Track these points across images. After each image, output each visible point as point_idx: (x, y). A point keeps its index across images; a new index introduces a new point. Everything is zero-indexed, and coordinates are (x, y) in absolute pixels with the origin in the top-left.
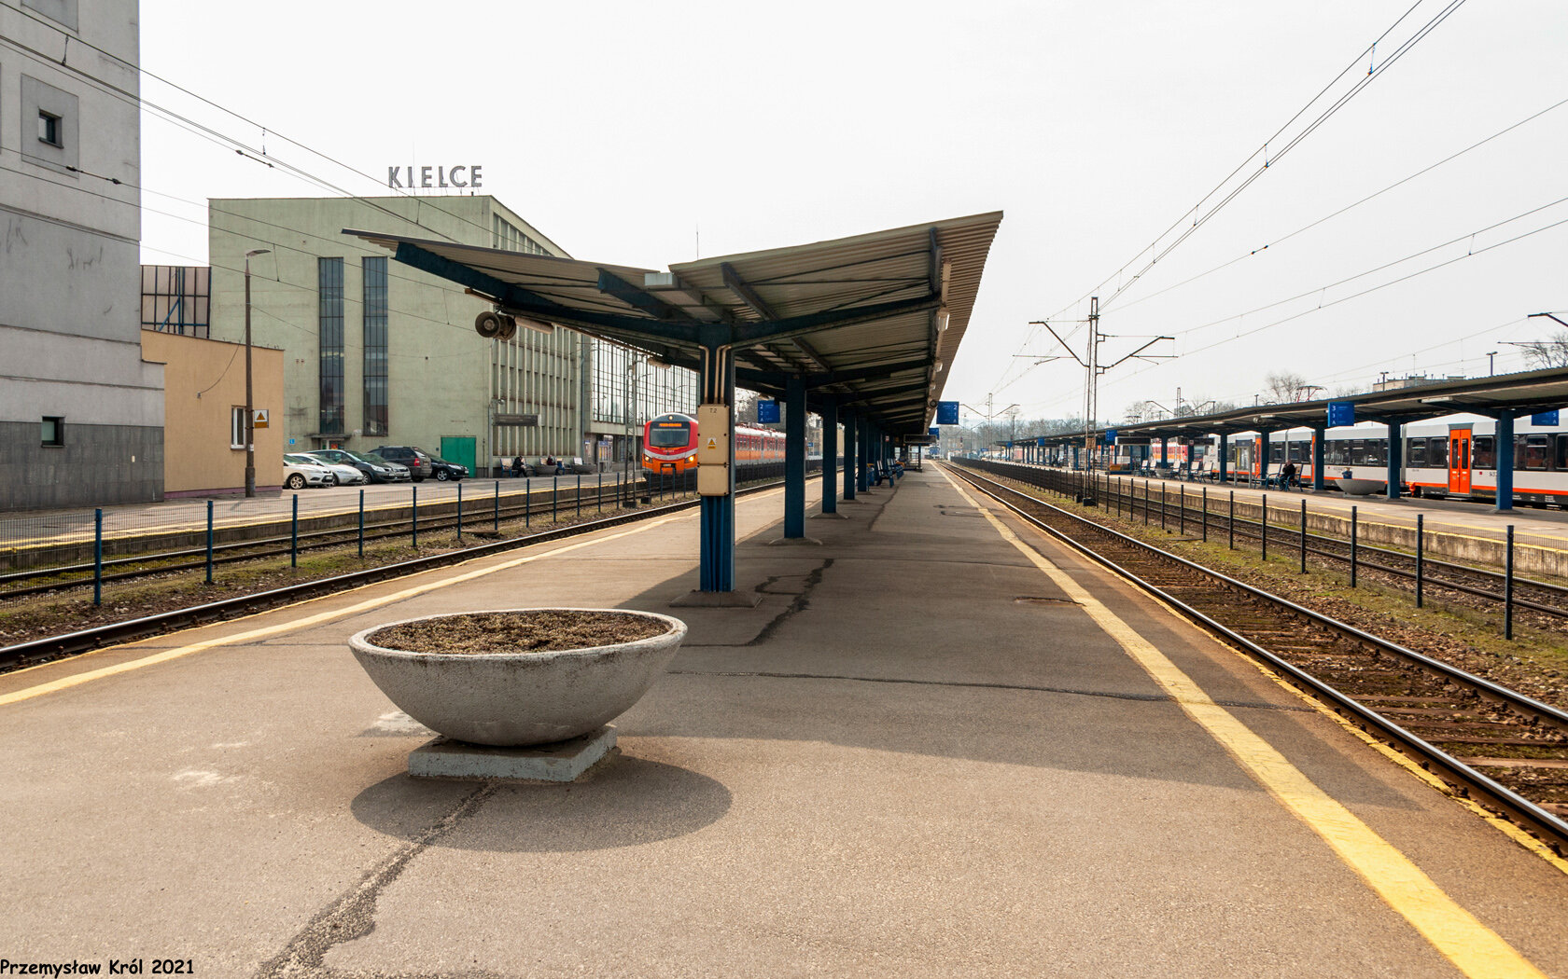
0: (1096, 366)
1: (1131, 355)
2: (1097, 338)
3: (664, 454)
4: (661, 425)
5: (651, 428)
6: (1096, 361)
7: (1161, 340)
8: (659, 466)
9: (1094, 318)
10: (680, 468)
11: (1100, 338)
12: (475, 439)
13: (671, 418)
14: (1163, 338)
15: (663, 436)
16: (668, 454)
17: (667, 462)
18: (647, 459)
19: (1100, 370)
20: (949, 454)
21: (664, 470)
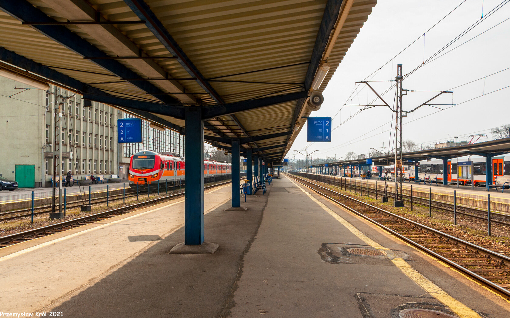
0: (402, 111)
1: (425, 104)
2: (401, 93)
3: (141, 173)
4: (139, 157)
5: (134, 159)
6: (401, 108)
7: (444, 93)
8: (137, 180)
9: (399, 79)
10: (149, 181)
11: (404, 92)
12: (34, 166)
13: (145, 153)
14: (445, 92)
15: (141, 163)
16: (143, 173)
17: (142, 177)
18: (131, 176)
19: (403, 114)
20: (287, 170)
21: (140, 182)
